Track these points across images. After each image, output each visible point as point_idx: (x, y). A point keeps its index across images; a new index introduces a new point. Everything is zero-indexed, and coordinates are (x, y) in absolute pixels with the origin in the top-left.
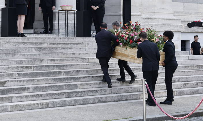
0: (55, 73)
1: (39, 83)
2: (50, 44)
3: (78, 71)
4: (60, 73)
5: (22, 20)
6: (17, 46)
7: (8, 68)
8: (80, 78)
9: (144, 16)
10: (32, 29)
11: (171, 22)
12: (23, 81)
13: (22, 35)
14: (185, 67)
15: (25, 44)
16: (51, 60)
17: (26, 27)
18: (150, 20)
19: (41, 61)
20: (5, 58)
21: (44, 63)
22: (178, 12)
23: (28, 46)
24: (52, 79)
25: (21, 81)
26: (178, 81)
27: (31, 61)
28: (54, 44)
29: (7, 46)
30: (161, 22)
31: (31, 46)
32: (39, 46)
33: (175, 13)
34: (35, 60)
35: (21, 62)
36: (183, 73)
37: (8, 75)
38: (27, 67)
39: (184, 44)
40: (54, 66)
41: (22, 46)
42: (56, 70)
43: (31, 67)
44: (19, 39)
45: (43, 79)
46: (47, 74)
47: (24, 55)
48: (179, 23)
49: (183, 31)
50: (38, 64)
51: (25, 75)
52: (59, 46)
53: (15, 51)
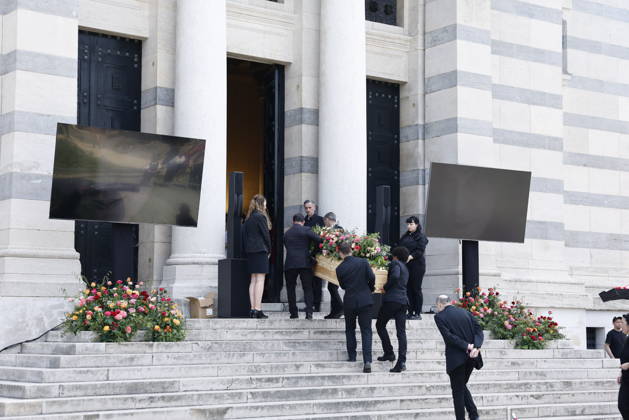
0: (324, 392)
1: (294, 412)
2: (315, 333)
3: (372, 389)
4: (335, 391)
5: (258, 285)
6: (249, 337)
7: (233, 381)
8: (376, 402)
9: (506, 276)
10: (279, 301)
11: (564, 289)
12: (262, 408)
13: (260, 315)
14: (597, 383)
15: (264, 331)
16: (318, 366)
17: (266, 299)
18: (518, 285)
19: (298, 367)
20: (226, 360)
21: (304, 371)
22: (577, 269)
23: (269, 337)
24: (320, 405)
25: (257, 408)
26: (582, 414)
27: (277, 367)
28: (322, 333)
29: (229, 336)
30: (542, 289)
31: (277, 336)
32: (293, 337)
33: (572, 270)
34: (286, 366)
35: (258, 369)
36: (592, 397)
37: (232, 396)
38: (269, 380)
39: (592, 333)
40: (323, 378)
41: (259, 336)
42: (328, 385)
43: (277, 380)
44: (252, 322)
45: (301, 405)
46: (311, 394)
47: (263, 354)
48: (581, 291)
49: (591, 306)
50: (290, 373)
51: (266, 395)
52: (333, 336)
53: (244, 348)
